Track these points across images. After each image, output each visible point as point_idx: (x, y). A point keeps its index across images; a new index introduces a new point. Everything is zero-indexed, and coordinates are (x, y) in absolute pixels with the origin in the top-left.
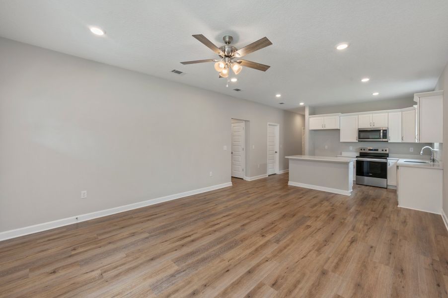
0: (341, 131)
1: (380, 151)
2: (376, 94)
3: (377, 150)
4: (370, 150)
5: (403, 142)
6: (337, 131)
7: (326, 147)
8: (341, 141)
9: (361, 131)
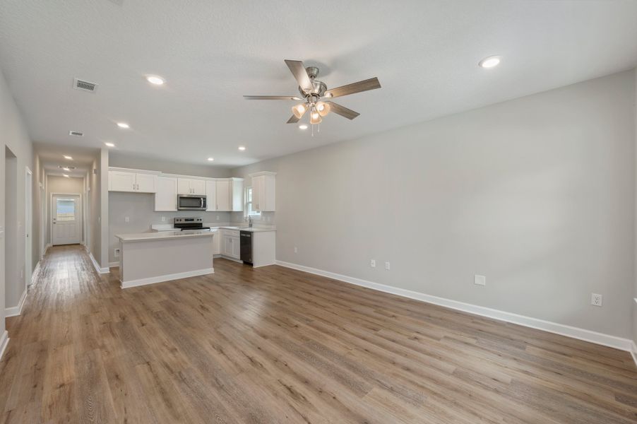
0: (156, 195)
1: (195, 222)
2: (211, 159)
3: (193, 220)
4: (186, 220)
5: (218, 210)
6: (151, 195)
7: (127, 219)
8: (156, 210)
9: (181, 198)
